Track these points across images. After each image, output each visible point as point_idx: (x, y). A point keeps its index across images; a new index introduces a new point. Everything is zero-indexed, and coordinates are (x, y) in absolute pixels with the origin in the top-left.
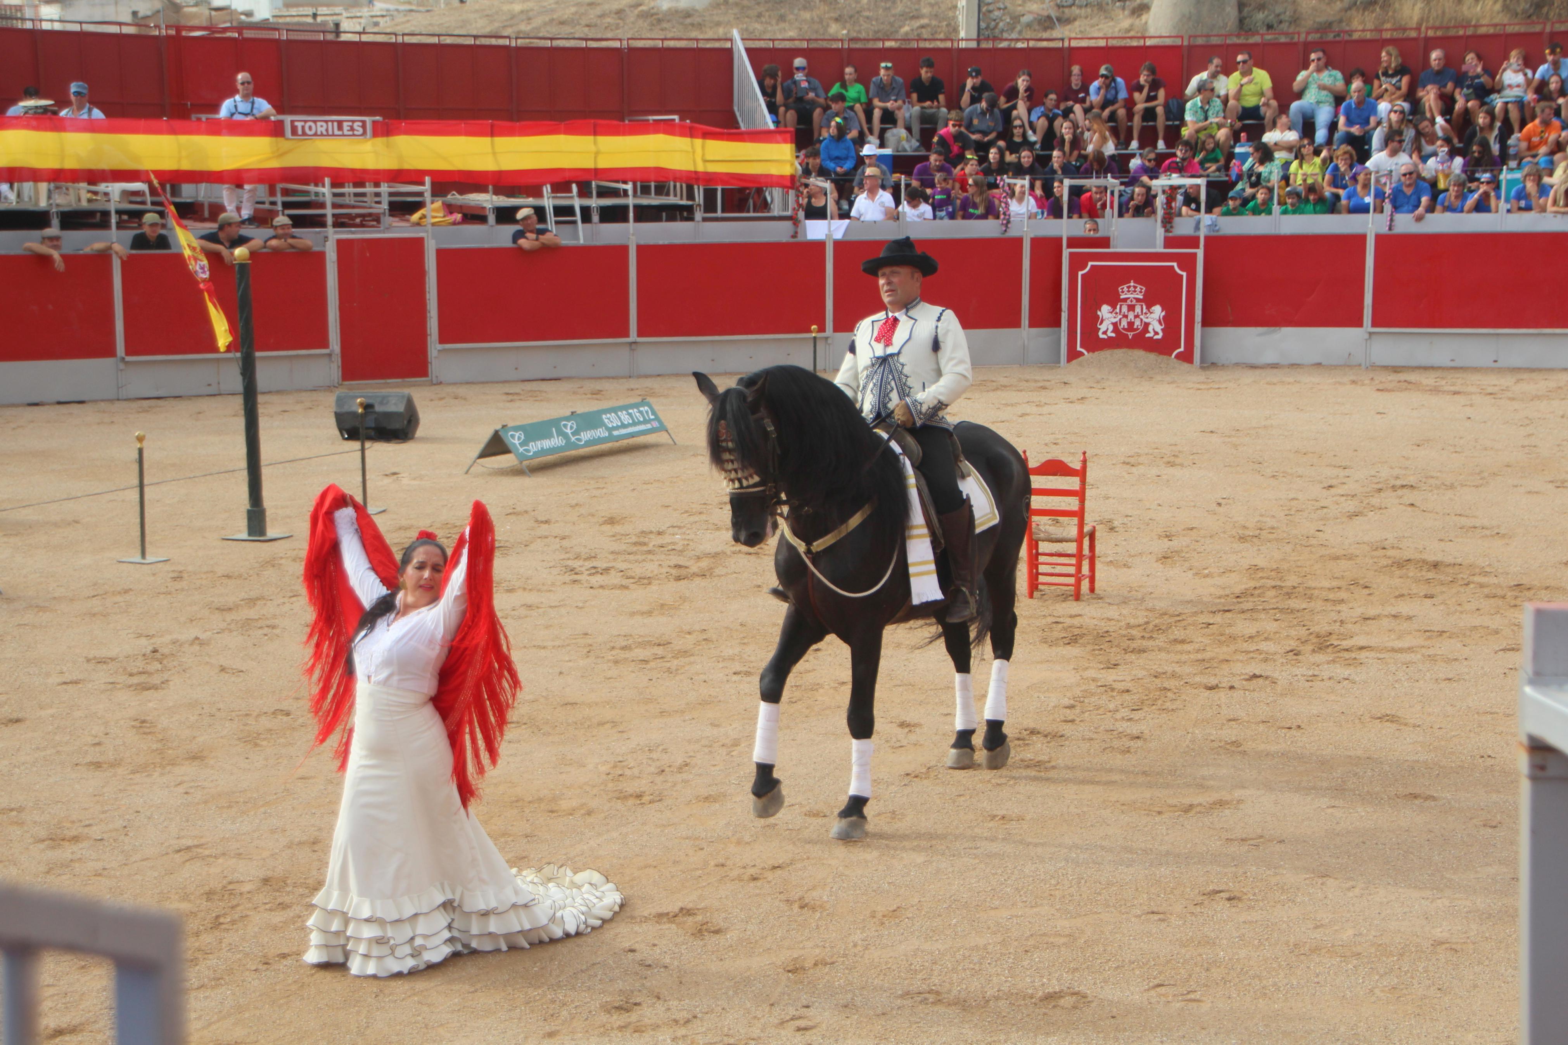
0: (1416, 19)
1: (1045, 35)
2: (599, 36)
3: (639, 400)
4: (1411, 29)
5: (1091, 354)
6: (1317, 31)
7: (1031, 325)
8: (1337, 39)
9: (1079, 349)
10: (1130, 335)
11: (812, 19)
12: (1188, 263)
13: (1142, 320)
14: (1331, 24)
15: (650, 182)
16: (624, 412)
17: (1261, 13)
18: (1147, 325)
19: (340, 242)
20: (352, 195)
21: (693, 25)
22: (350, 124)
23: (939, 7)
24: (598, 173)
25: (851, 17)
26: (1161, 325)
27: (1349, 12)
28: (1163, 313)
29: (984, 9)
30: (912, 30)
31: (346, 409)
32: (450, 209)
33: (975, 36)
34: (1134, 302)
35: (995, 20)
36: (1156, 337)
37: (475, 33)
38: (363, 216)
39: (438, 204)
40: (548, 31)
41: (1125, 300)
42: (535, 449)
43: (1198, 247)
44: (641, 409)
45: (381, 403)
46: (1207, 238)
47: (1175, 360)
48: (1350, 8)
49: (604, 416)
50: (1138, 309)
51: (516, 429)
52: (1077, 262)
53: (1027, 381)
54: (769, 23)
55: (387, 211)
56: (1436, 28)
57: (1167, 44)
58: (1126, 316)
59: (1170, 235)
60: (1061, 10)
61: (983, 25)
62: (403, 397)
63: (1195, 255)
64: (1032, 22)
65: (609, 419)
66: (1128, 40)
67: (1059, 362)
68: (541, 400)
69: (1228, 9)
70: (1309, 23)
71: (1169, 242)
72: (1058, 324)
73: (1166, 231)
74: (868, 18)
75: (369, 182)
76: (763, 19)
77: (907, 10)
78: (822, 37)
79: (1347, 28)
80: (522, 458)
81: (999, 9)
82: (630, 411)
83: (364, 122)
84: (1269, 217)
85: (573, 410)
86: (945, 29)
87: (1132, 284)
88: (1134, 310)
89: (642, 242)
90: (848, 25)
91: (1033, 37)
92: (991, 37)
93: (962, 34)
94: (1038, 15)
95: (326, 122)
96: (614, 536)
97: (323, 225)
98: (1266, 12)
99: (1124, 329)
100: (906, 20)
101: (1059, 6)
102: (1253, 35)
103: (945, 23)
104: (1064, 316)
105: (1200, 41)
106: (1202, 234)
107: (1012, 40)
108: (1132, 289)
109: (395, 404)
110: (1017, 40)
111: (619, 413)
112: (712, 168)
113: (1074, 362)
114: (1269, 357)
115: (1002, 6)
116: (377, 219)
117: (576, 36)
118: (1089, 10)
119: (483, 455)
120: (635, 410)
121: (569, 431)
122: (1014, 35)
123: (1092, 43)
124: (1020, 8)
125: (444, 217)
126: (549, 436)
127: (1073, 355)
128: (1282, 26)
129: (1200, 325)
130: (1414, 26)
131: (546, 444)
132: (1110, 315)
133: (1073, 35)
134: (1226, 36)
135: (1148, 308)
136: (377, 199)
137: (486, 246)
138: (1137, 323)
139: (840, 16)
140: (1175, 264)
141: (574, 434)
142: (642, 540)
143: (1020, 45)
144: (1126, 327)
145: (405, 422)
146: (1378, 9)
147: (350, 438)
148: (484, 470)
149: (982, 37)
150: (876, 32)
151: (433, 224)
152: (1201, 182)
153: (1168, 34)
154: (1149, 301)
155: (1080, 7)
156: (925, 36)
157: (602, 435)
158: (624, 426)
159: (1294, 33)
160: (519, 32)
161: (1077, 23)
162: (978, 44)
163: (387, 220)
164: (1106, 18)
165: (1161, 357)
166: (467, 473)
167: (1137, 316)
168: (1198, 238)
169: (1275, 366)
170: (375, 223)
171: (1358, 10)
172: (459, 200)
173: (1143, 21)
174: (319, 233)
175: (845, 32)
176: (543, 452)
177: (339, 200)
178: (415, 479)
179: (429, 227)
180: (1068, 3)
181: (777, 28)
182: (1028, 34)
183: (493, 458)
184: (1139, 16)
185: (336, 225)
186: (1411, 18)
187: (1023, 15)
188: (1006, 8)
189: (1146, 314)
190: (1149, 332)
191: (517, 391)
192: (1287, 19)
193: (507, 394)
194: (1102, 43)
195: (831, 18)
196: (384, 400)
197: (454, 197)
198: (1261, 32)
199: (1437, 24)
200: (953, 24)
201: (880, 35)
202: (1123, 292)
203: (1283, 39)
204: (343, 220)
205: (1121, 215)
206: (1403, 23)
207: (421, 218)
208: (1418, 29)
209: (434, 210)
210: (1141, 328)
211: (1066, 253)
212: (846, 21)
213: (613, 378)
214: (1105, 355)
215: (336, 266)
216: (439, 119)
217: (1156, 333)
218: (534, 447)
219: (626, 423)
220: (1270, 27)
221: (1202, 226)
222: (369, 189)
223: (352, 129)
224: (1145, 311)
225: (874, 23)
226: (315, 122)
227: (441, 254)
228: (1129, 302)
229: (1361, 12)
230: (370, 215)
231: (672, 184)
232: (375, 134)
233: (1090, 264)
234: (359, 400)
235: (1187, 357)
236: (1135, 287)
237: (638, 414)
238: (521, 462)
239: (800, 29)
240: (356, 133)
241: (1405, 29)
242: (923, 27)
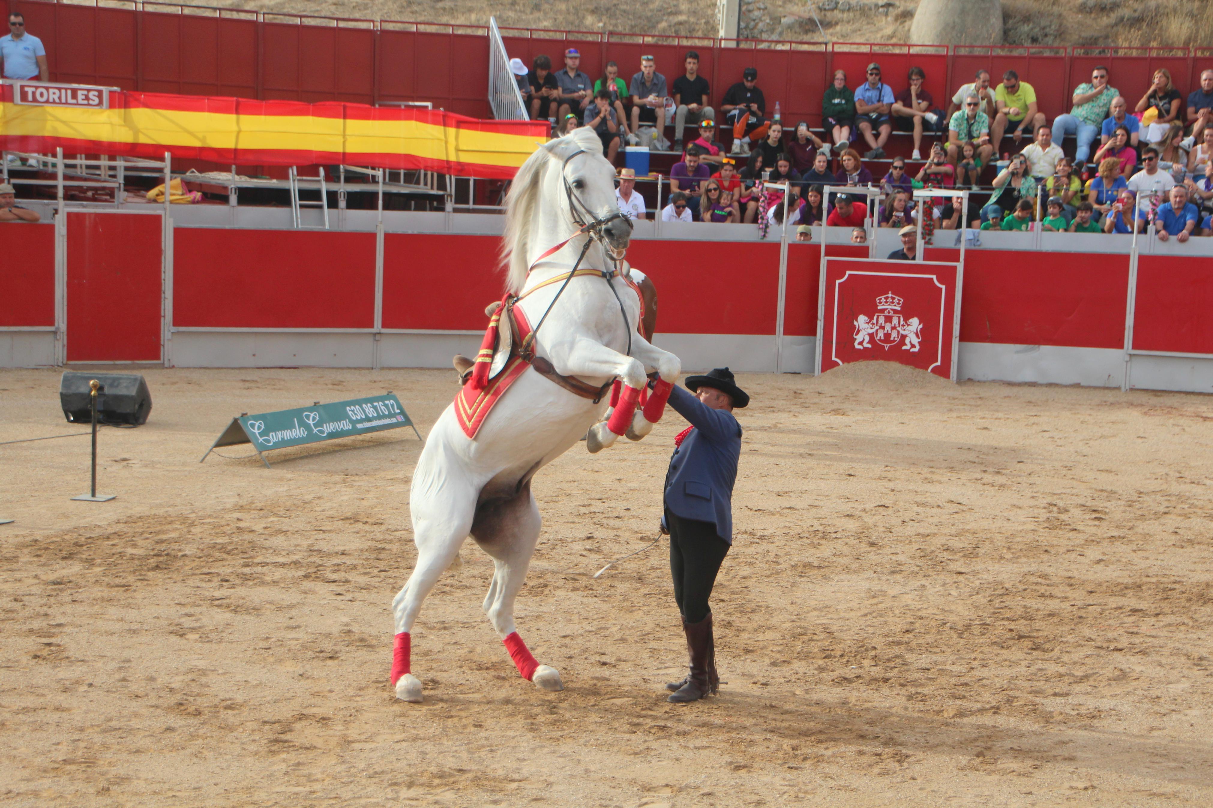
0: (1183, 38)
1: (806, 38)
2: (346, 16)
3: (384, 393)
4: (1178, 48)
5: (846, 364)
6: (1083, 46)
7: (786, 333)
8: (1103, 55)
9: (834, 358)
10: (887, 346)
11: (568, 10)
12: (948, 276)
13: (898, 332)
14: (1096, 40)
15: (400, 169)
16: (369, 405)
17: (1026, 25)
18: (904, 337)
19: (69, 215)
20: (84, 167)
21: (444, 9)
22: (85, 92)
23: (698, 4)
24: (345, 157)
25: (608, 10)
26: (918, 337)
27: (1115, 28)
28: (921, 326)
29: (744, 8)
30: (670, 26)
31: (73, 390)
32: (189, 186)
33: (735, 37)
34: (891, 314)
35: (754, 20)
36: (913, 350)
37: (215, 5)
38: (95, 189)
39: (178, 181)
40: (293, 8)
41: (883, 311)
42: (276, 440)
43: (958, 260)
44: (387, 402)
45: (111, 385)
46: (967, 252)
47: (931, 374)
48: (1116, 24)
49: (348, 408)
50: (895, 321)
51: (256, 418)
52: (835, 271)
53: (780, 389)
54: (524, 12)
55: (122, 186)
56: (1203, 49)
57: (929, 53)
58: (882, 328)
59: (930, 247)
60: (823, 13)
61: (743, 25)
62: (135, 380)
63: (955, 268)
64: (793, 23)
65: (353, 411)
66: (891, 47)
67: (813, 371)
68: (280, 389)
69: (993, 20)
70: (1075, 37)
71: (929, 254)
72: (813, 333)
73: (926, 243)
74: (625, 11)
75: (104, 154)
76: (518, 8)
77: (665, 6)
78: (577, 29)
79: (1112, 45)
80: (262, 448)
81: (759, 9)
82: (376, 404)
83: (100, 92)
84: (1030, 234)
85: (316, 401)
86: (703, 26)
87: (890, 295)
88: (891, 322)
89: (390, 231)
90: (604, 18)
91: (794, 39)
92: (750, 36)
93: (722, 33)
94: (800, 17)
95: (60, 89)
96: (358, 533)
97: (54, 197)
98: (1031, 25)
99: (880, 340)
100: (664, 15)
101: (820, 9)
102: (1018, 47)
103: (703, 21)
104: (820, 324)
105: (963, 52)
106: (962, 248)
107: (772, 41)
108: (890, 300)
109: (127, 387)
110: (778, 42)
111: (364, 406)
112: (465, 158)
113: (828, 371)
114: (1028, 376)
115: (762, 6)
116: (111, 193)
117: (323, 14)
118: (851, 15)
119: (219, 444)
120: (381, 403)
121: (311, 422)
122: (774, 37)
123: (854, 49)
124: (780, 9)
125: (183, 194)
126: (291, 427)
127: (828, 365)
128: (1046, 39)
129: (958, 339)
130: (1181, 46)
131: (287, 434)
132: (866, 326)
133: (834, 39)
134: (992, 47)
135: (906, 320)
136: (111, 173)
137: (227, 227)
138: (894, 334)
139: (596, 8)
140: (934, 277)
141: (316, 425)
142: (387, 537)
143: (779, 47)
144: (882, 338)
145: (137, 406)
146: (1144, 27)
147: (77, 420)
148: (221, 459)
149: (741, 37)
150: (632, 27)
151: (171, 202)
152: (963, 194)
153: (930, 43)
154: (907, 314)
155: (843, 11)
156: (683, 33)
157: (346, 428)
158: (368, 419)
159: (1058, 48)
160: (262, 7)
161: (838, 28)
162: (738, 44)
163: (122, 195)
164: (868, 23)
165: (918, 370)
166: (202, 461)
167: (894, 328)
168: (958, 251)
169: (1033, 384)
170: (108, 197)
171: (1124, 26)
172: (198, 177)
173: (906, 28)
174: (48, 205)
175: (601, 25)
176: (284, 443)
177: (70, 172)
178: (146, 466)
179: (168, 204)
180: (831, 7)
181: (531, 17)
182: (788, 36)
183: (230, 447)
184: (902, 23)
185: (67, 197)
186: (1178, 36)
187: (785, 17)
188: (766, 8)
189: (903, 325)
190: (906, 345)
191: (255, 378)
192: (1052, 32)
193: (244, 381)
194: (865, 49)
195: (587, 10)
196: (115, 382)
197: (193, 175)
198: (1026, 45)
199: (1205, 44)
200: (711, 22)
201: (637, 30)
202: (880, 303)
203: (1047, 53)
204: (73, 193)
205: (879, 225)
206: (1170, 42)
207: (157, 195)
208: (1186, 48)
209: (173, 187)
210: (897, 340)
211: (824, 260)
212: (603, 14)
213: (355, 368)
214: (861, 365)
215: (65, 240)
216: (179, 93)
217: (913, 346)
218: (275, 437)
219: (371, 416)
220: (1034, 40)
221: (963, 239)
222: (104, 162)
223: (87, 98)
224: (902, 322)
225: (631, 17)
226: (47, 88)
227: (178, 232)
228: (886, 313)
229: (1127, 28)
230: (104, 188)
231: (422, 172)
232: (112, 106)
233: (848, 272)
234: (92, 382)
235: (943, 371)
236: (893, 298)
237: (383, 408)
238: (261, 453)
239: (555, 19)
240: (91, 102)
241: (1171, 49)
242: (680, 23)
